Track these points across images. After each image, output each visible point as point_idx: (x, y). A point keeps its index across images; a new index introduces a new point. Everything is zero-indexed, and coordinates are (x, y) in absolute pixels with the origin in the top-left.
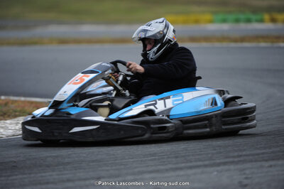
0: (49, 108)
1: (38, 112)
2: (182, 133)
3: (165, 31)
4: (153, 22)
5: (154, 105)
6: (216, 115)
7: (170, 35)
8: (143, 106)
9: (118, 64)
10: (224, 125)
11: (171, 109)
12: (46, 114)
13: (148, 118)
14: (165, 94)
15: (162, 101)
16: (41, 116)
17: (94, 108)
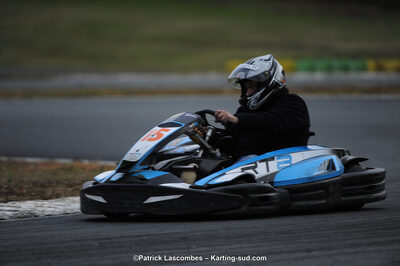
0: (117, 172)
1: (102, 177)
2: (289, 206)
3: (272, 72)
4: (255, 59)
5: (254, 168)
6: (334, 183)
7: (278, 77)
8: (239, 169)
9: (208, 116)
10: (344, 195)
11: (275, 174)
12: (113, 179)
13: (245, 185)
14: (268, 155)
15: (264, 164)
16: (106, 182)
17: (176, 172)
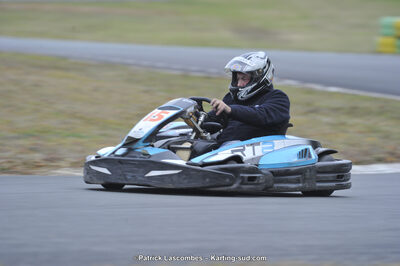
0: (121, 147)
1: (105, 151)
2: (271, 187)
5: (242, 151)
6: (310, 169)
8: (229, 151)
9: (204, 103)
10: (318, 182)
11: (260, 158)
12: (118, 153)
13: (235, 165)
14: (254, 140)
15: (251, 148)
16: (109, 156)
17: (173, 148)
